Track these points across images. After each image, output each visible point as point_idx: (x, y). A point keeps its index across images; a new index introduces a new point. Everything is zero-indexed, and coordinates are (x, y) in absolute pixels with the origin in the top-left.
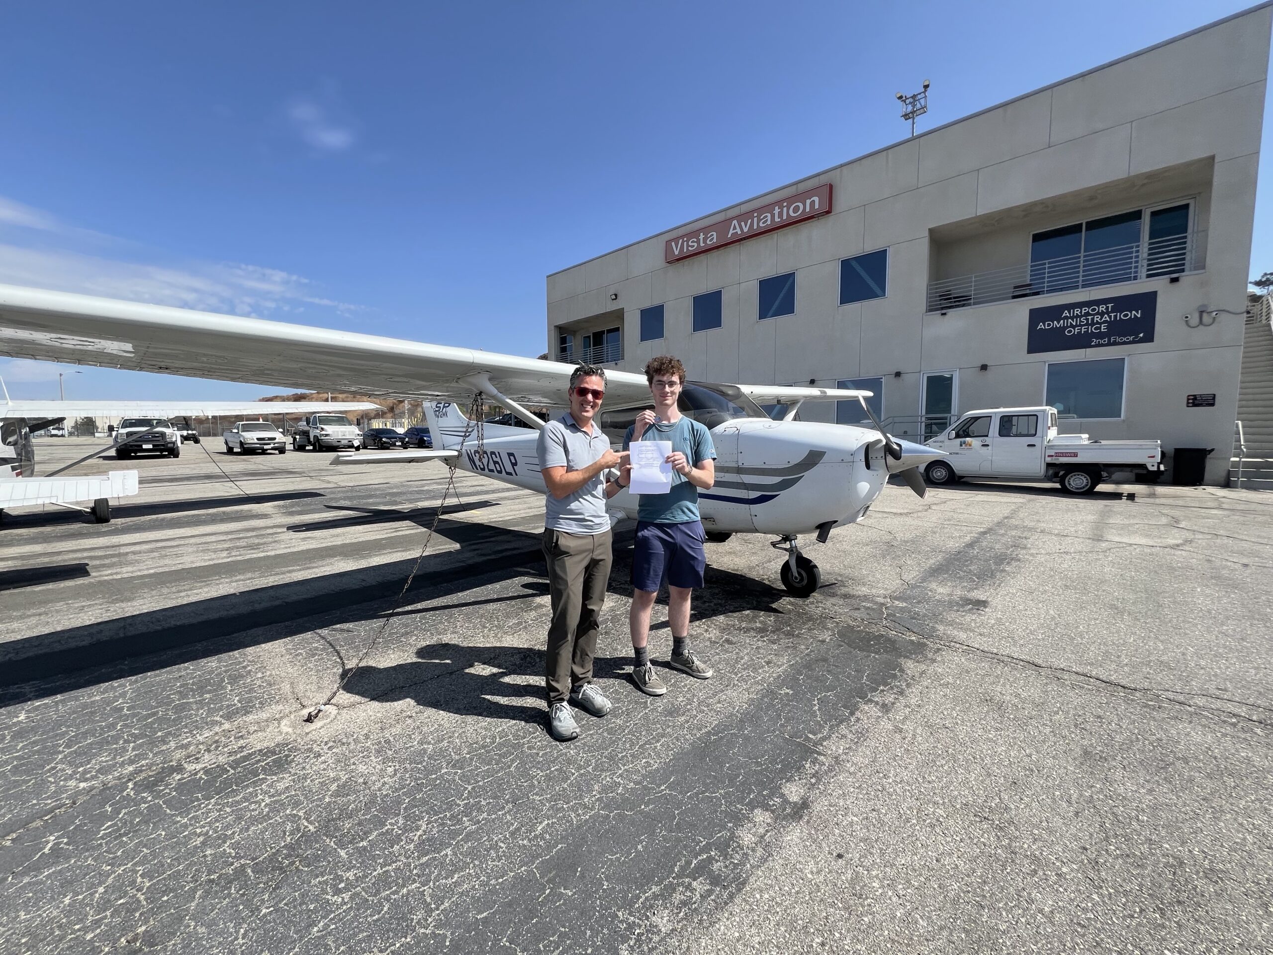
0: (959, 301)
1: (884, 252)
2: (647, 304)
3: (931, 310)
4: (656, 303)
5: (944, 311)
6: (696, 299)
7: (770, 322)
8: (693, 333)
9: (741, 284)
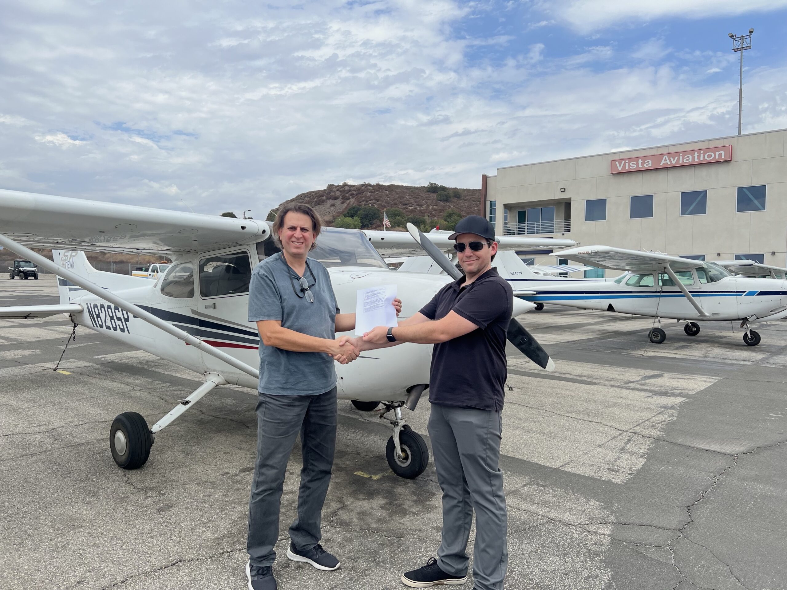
1: (764, 186)
2: (592, 197)
4: (600, 197)
6: (632, 198)
7: (688, 218)
8: (630, 219)
9: (668, 193)
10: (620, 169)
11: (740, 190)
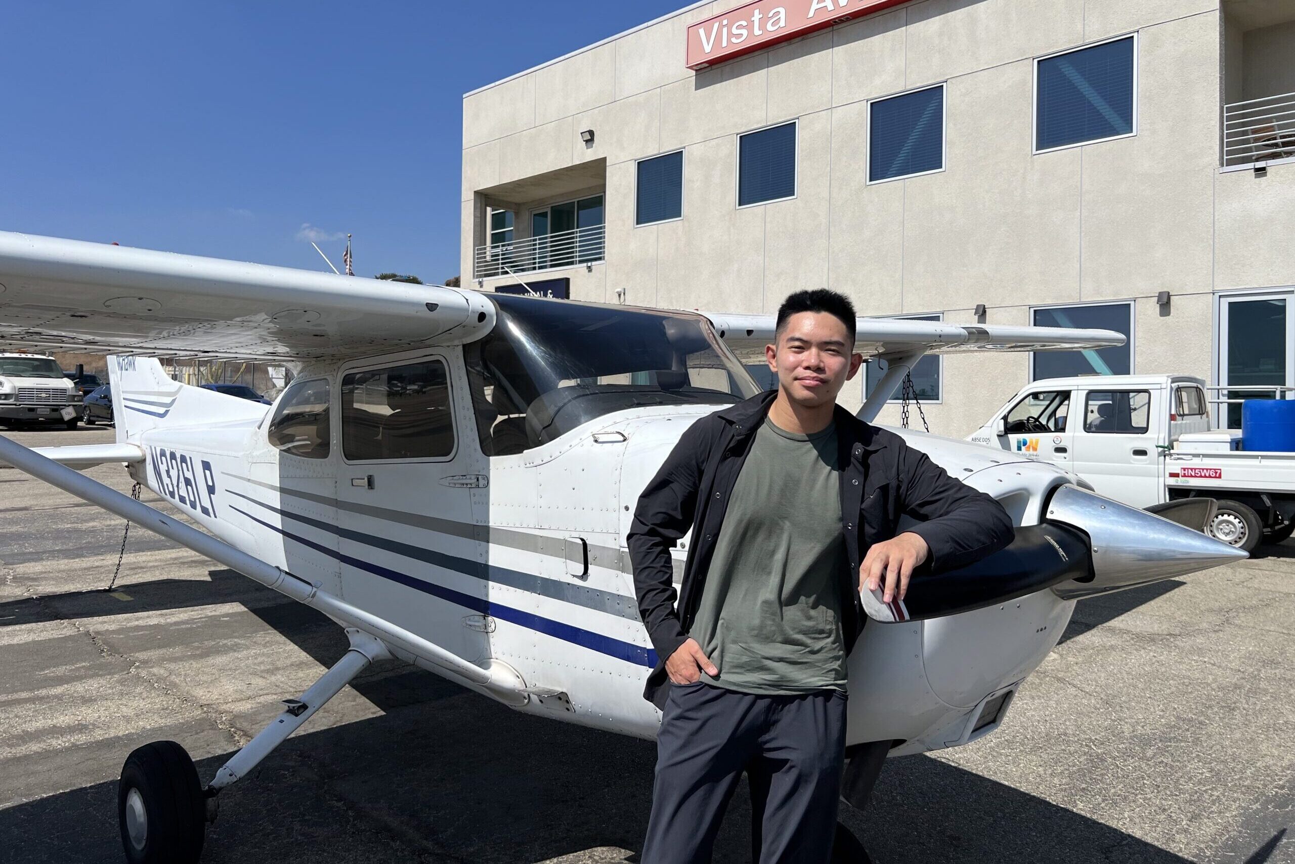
1: (1126, 43)
2: (652, 150)
3: (1230, 163)
4: (668, 148)
5: (1261, 164)
6: (744, 139)
7: (892, 186)
8: (738, 207)
9: (834, 110)
10: (708, 49)
11: (1047, 66)
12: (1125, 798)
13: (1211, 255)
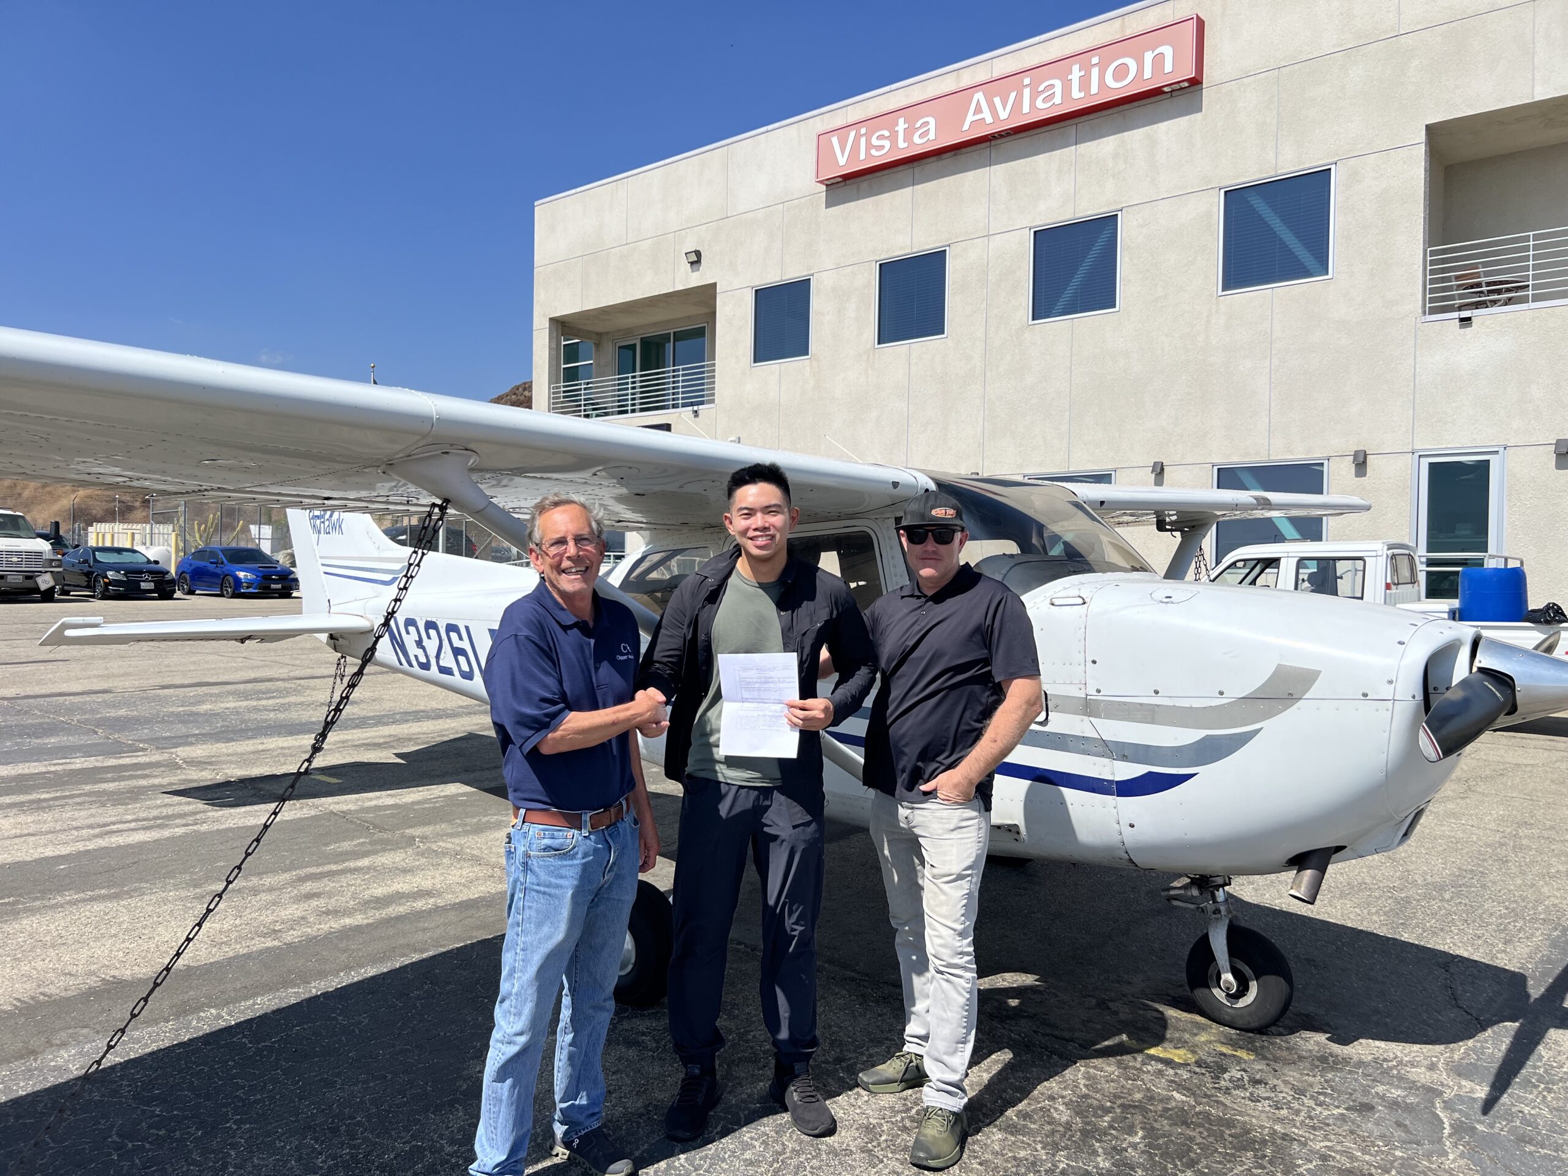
0: (1499, 292)
1: (1322, 177)
2: (773, 277)
3: (1433, 311)
4: (792, 274)
5: (1465, 314)
6: (885, 268)
7: (1058, 326)
8: (877, 346)
9: (991, 237)
10: (842, 161)
11: (1235, 198)
12: (1442, 930)
13: (1411, 412)
